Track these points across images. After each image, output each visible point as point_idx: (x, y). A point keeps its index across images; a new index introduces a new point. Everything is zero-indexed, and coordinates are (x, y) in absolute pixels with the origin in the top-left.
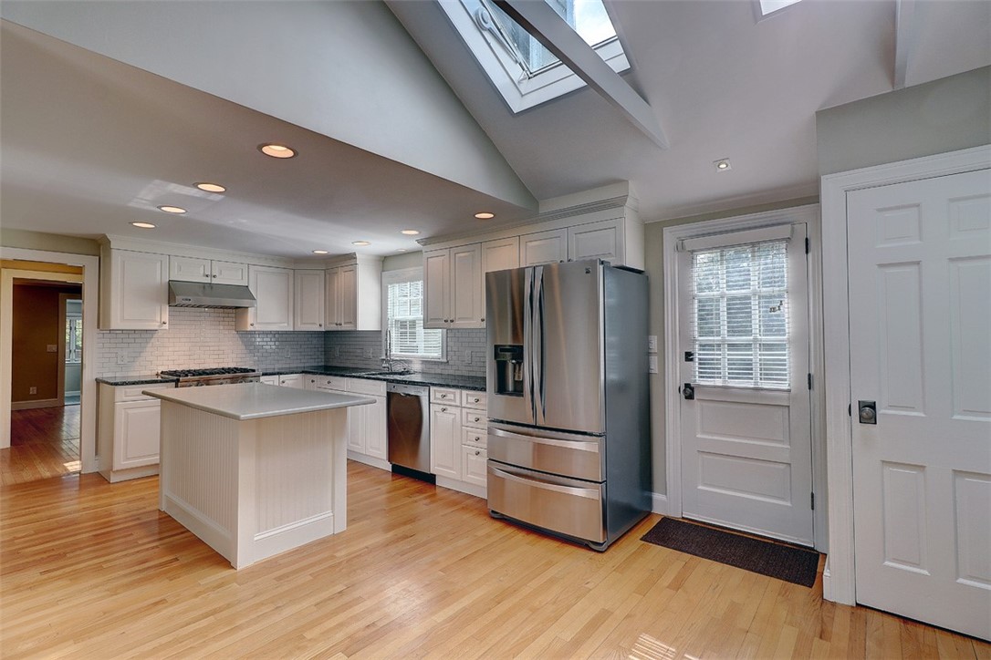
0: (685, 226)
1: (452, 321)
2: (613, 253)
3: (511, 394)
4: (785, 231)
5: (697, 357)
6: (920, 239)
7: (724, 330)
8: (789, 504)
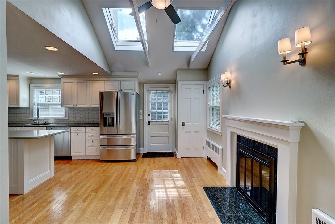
0: (151, 85)
1: (76, 105)
2: (134, 89)
3: (107, 126)
4: (168, 89)
5: (151, 115)
6: (191, 94)
7: (156, 109)
8: (168, 144)
